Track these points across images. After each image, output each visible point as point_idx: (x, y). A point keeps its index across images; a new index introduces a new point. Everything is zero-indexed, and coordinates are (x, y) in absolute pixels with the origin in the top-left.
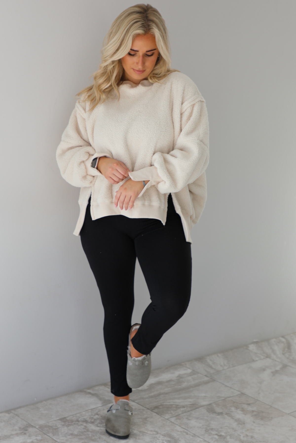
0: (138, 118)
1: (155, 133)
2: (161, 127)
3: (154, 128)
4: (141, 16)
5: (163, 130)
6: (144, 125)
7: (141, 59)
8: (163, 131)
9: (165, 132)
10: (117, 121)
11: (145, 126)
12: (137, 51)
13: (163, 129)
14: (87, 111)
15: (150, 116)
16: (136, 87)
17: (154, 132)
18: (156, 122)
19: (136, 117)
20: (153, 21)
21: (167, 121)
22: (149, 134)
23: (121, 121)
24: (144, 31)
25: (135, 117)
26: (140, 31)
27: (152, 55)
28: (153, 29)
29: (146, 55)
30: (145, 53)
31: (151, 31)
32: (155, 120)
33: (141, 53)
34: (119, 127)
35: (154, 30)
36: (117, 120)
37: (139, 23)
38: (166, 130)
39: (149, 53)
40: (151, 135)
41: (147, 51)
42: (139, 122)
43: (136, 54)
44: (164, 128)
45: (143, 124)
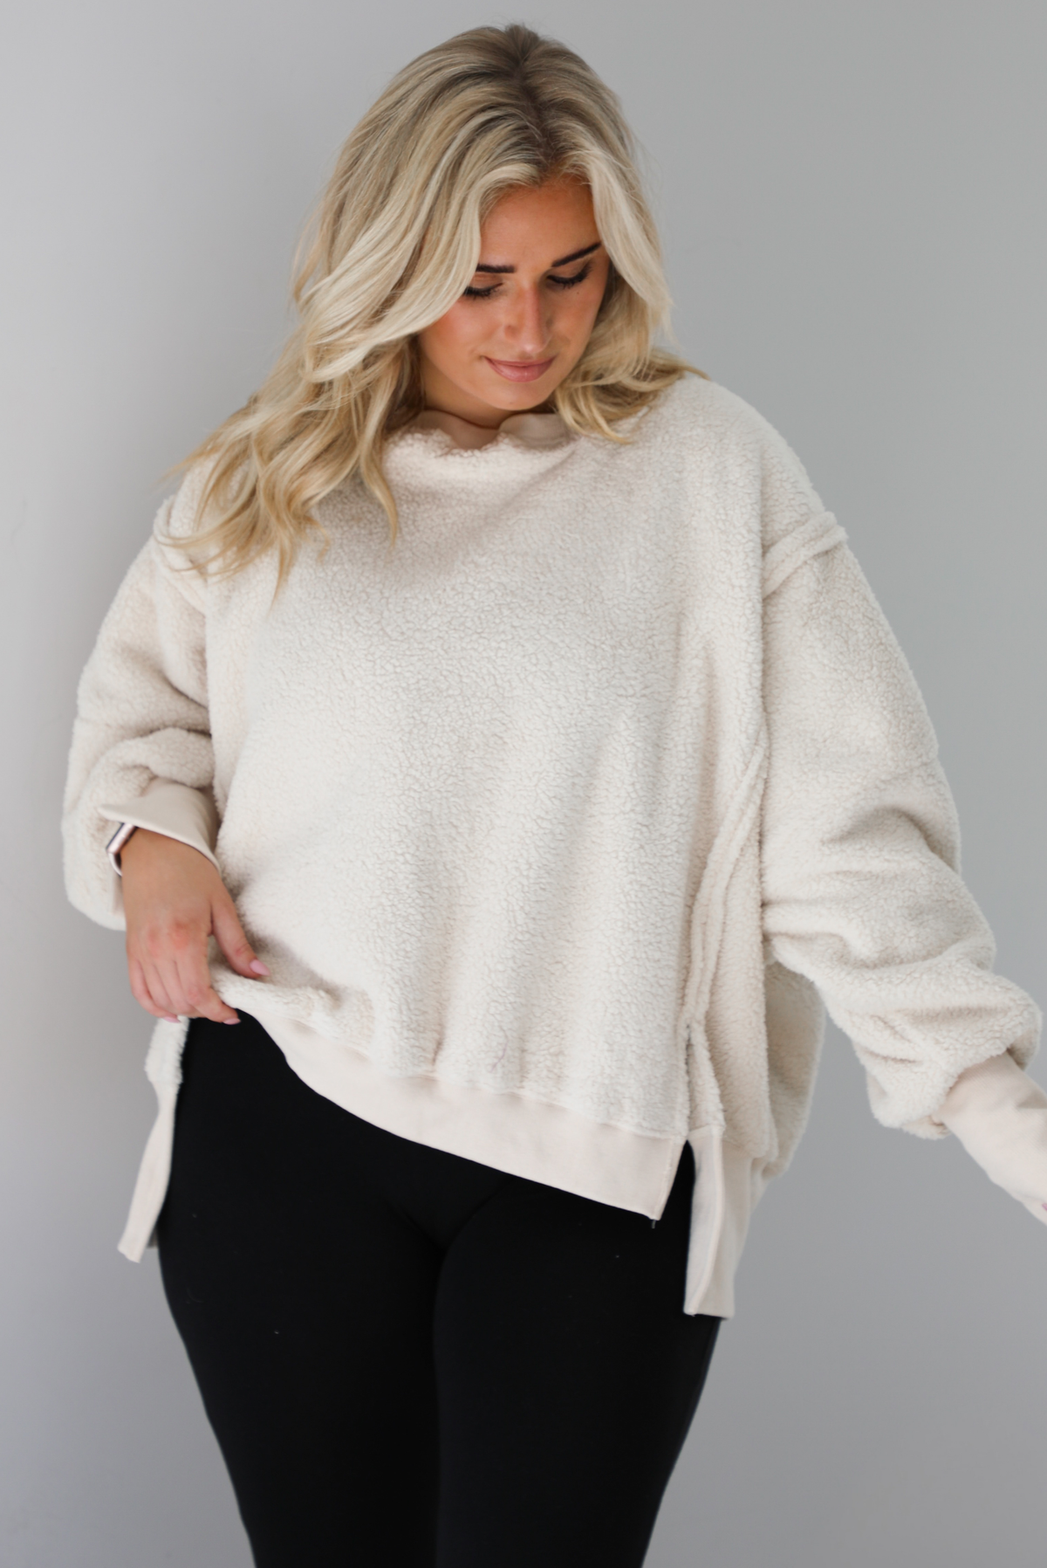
0: (497, 621)
1: (589, 705)
2: (622, 673)
3: (587, 675)
4: (501, 89)
5: (631, 685)
6: (534, 661)
7: (528, 306)
8: (631, 691)
9: (644, 696)
10: (382, 629)
11: (535, 665)
12: (509, 269)
13: (633, 682)
14: (216, 574)
15: (563, 610)
16: (479, 445)
17: (587, 699)
18: (595, 647)
19: (483, 616)
20: (571, 109)
21: (650, 641)
22: (560, 708)
23: (403, 633)
24: (537, 163)
25: (479, 618)
26: (515, 170)
27: (580, 277)
28: (576, 146)
29: (552, 282)
30: (548, 271)
31: (571, 162)
32: (592, 632)
33: (524, 280)
34: (395, 667)
35: (583, 152)
36: (378, 622)
37: (500, 131)
38: (646, 687)
39: (566, 271)
40: (572, 714)
41: (557, 264)
42: (503, 645)
43: (500, 284)
44: (636, 678)
45: (524, 656)
